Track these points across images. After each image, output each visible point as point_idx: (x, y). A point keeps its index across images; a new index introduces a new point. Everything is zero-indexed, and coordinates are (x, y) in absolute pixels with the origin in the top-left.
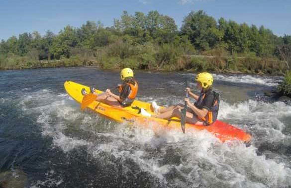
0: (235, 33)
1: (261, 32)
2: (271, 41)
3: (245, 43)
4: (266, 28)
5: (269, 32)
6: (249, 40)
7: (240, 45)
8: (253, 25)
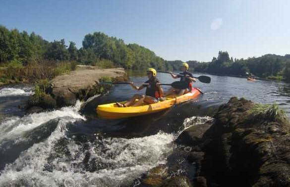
0: (4, 40)
1: (32, 38)
2: (41, 47)
3: (14, 49)
4: (36, 34)
5: (39, 38)
6: (19, 46)
7: (10, 52)
8: (24, 32)
